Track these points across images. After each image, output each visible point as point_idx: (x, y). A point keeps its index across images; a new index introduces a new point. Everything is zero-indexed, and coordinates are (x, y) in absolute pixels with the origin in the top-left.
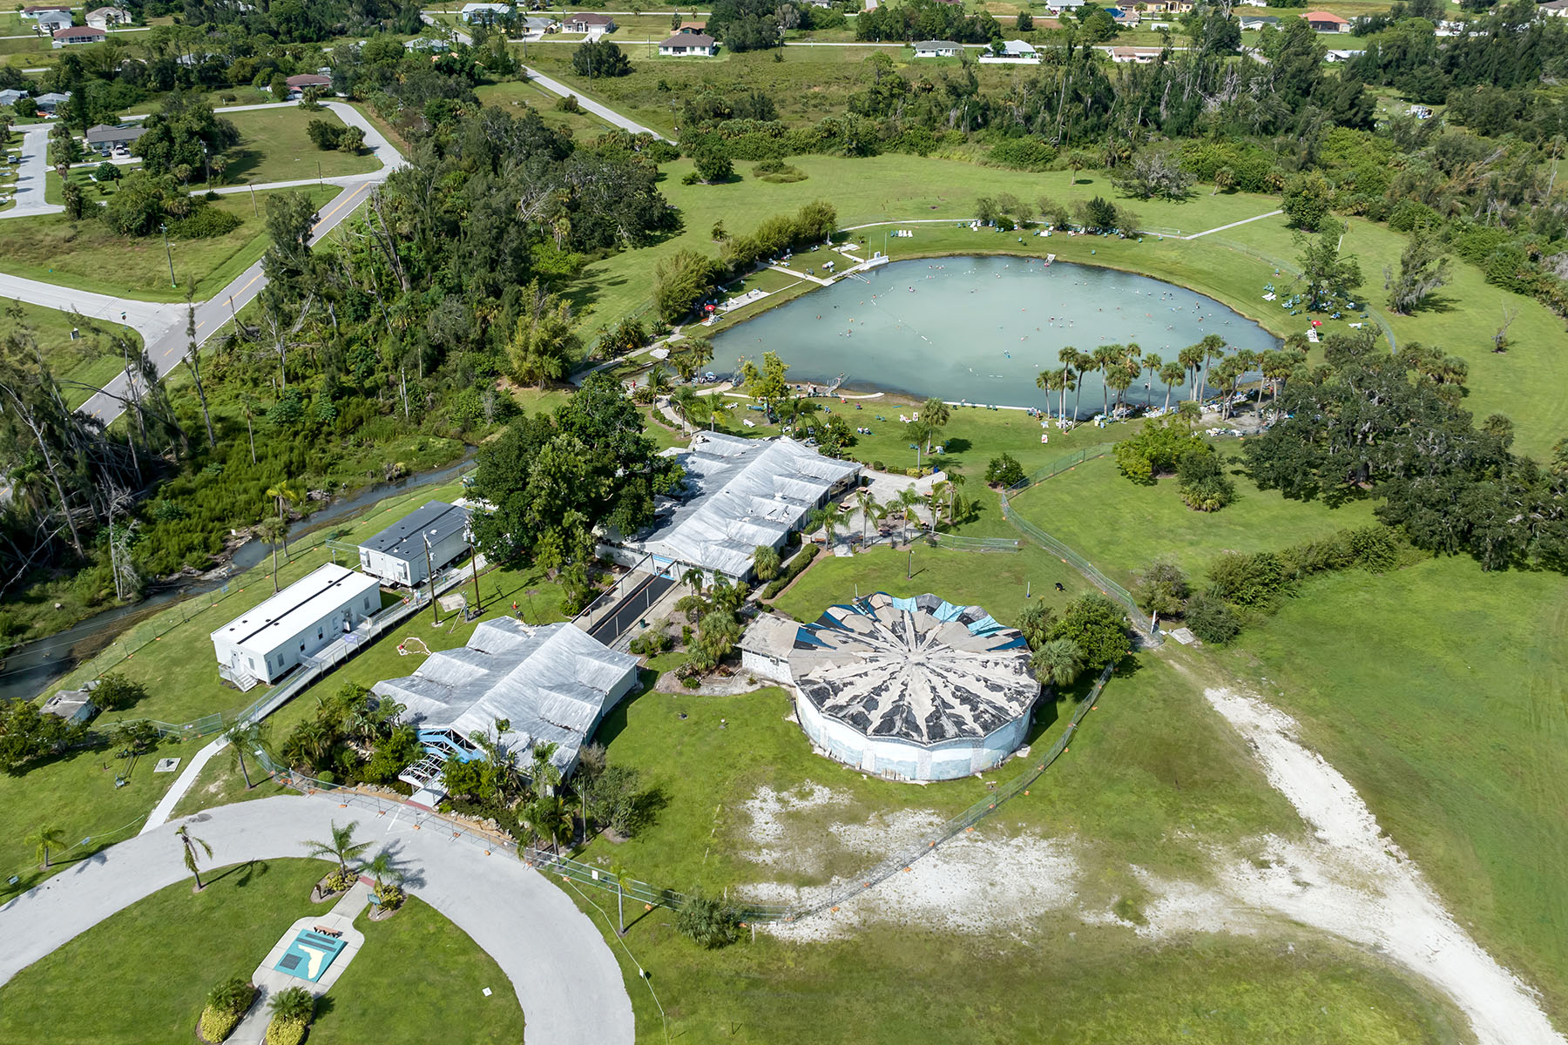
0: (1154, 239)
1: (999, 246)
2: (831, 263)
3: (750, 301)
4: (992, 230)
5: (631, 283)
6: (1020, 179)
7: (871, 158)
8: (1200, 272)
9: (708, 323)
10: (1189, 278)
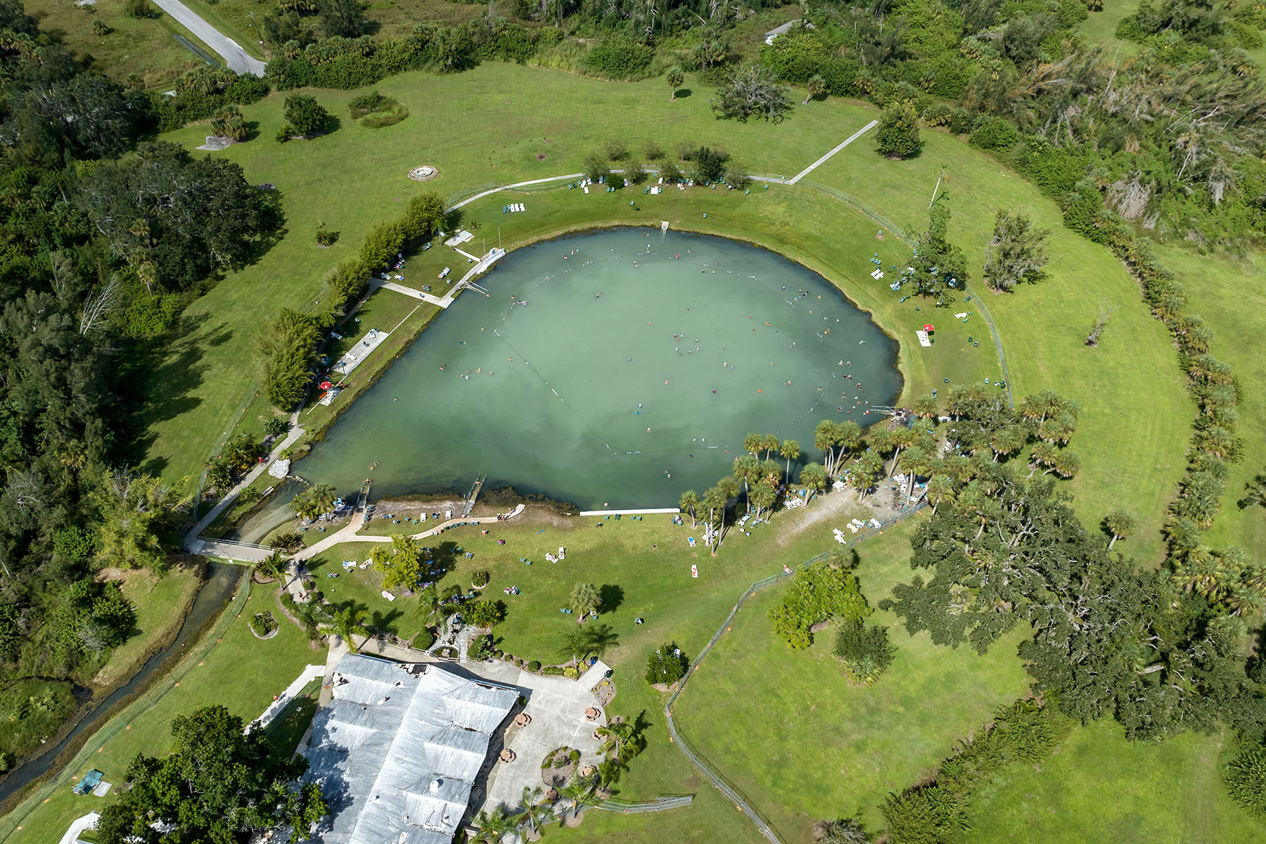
0: (761, 188)
1: (613, 213)
2: (446, 271)
3: (368, 350)
4: (603, 187)
5: (237, 336)
6: (621, 95)
7: (469, 71)
8: (809, 237)
9: (326, 401)
10: (800, 247)
